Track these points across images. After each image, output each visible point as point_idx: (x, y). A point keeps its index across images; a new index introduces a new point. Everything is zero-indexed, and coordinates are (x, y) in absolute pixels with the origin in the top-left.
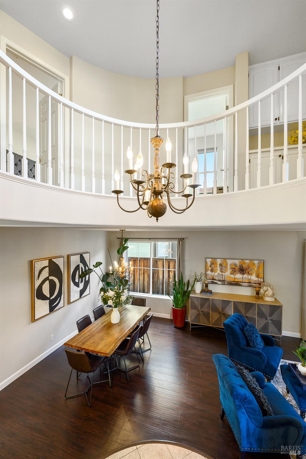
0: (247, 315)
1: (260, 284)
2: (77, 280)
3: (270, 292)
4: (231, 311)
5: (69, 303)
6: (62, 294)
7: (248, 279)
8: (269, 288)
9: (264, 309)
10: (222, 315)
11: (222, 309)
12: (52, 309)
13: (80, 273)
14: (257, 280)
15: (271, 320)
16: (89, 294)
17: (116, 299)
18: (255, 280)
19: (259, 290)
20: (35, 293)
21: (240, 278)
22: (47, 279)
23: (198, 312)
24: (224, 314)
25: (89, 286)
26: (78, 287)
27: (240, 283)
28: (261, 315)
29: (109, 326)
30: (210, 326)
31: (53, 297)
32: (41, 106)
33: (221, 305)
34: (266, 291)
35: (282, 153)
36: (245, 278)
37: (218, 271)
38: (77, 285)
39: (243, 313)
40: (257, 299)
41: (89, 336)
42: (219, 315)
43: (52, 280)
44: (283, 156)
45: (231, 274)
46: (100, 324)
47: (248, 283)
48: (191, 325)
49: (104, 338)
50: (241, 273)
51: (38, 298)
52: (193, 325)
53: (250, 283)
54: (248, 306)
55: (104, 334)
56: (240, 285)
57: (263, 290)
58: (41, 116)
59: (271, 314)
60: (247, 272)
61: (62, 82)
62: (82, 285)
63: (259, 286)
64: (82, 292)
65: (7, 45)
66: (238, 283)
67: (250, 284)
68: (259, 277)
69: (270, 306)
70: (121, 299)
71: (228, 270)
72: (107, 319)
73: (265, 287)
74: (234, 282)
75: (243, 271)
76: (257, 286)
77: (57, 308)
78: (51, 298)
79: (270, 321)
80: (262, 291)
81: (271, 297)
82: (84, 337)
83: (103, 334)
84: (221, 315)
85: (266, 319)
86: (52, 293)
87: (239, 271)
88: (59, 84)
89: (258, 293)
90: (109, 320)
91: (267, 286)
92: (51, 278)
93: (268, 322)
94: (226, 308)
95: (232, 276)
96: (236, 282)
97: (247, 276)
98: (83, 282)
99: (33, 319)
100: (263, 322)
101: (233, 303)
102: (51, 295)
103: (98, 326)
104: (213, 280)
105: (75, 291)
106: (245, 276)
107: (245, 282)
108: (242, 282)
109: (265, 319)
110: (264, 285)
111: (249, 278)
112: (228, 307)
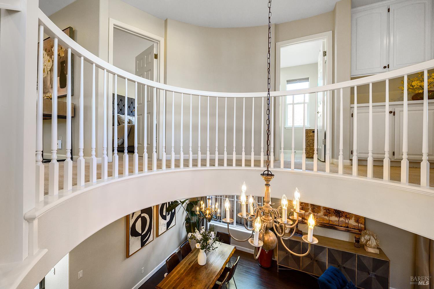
0: (344, 266)
1: (360, 230)
2: (164, 214)
3: (373, 242)
4: (325, 259)
5: (158, 235)
6: (151, 228)
7: (346, 223)
8: (372, 238)
9: (365, 262)
10: (315, 262)
11: (314, 254)
12: (143, 244)
13: (167, 207)
14: (357, 225)
15: (375, 275)
16: (175, 225)
17: (203, 242)
18: (354, 225)
19: (360, 238)
20: (130, 231)
21: (336, 221)
22: (140, 216)
23: (287, 255)
24: (317, 261)
25: (174, 218)
26: (166, 219)
27: (335, 226)
28: (362, 267)
29: (196, 268)
30: (301, 271)
31: (144, 232)
32: (138, 62)
33: (314, 251)
34: (367, 241)
35: (394, 110)
36: (342, 221)
37: (310, 210)
38: (164, 218)
39: (340, 263)
40: (357, 248)
41: (178, 279)
42: (311, 261)
43: (144, 217)
44: (394, 112)
45: (325, 215)
46: (187, 265)
47: (345, 227)
48: (278, 267)
49: (193, 284)
50: (336, 216)
51: (132, 235)
52: (280, 267)
53: (348, 227)
54: (347, 256)
55: (193, 278)
56: (336, 229)
57: (365, 239)
58: (138, 70)
59: (375, 269)
60: (344, 215)
61: (158, 43)
62: (168, 218)
63: (359, 233)
64: (169, 224)
65: (114, 25)
66: (333, 226)
67: (348, 229)
68: (359, 223)
69: (374, 259)
70: (208, 242)
71: (321, 211)
72: (194, 258)
73: (366, 236)
74: (328, 225)
75: (339, 214)
76: (357, 232)
77: (147, 242)
78: (143, 234)
79: (373, 277)
80: (363, 240)
81: (374, 248)
82: (174, 281)
83: (191, 278)
84: (313, 261)
85: (369, 274)
86: (143, 229)
87: (335, 213)
88: (155, 45)
89: (358, 241)
90: (196, 260)
91: (369, 235)
92: (142, 215)
93: (371, 278)
94: (320, 254)
95: (326, 217)
96: (330, 225)
97: (344, 220)
98: (170, 215)
99: (128, 256)
100: (364, 276)
101: (327, 250)
102: (143, 231)
103: (186, 267)
104: (303, 220)
105: (163, 223)
106: (342, 219)
107: (341, 226)
108: (338, 226)
109: (367, 273)
110: (366, 234)
111: (347, 221)
112: (321, 253)
